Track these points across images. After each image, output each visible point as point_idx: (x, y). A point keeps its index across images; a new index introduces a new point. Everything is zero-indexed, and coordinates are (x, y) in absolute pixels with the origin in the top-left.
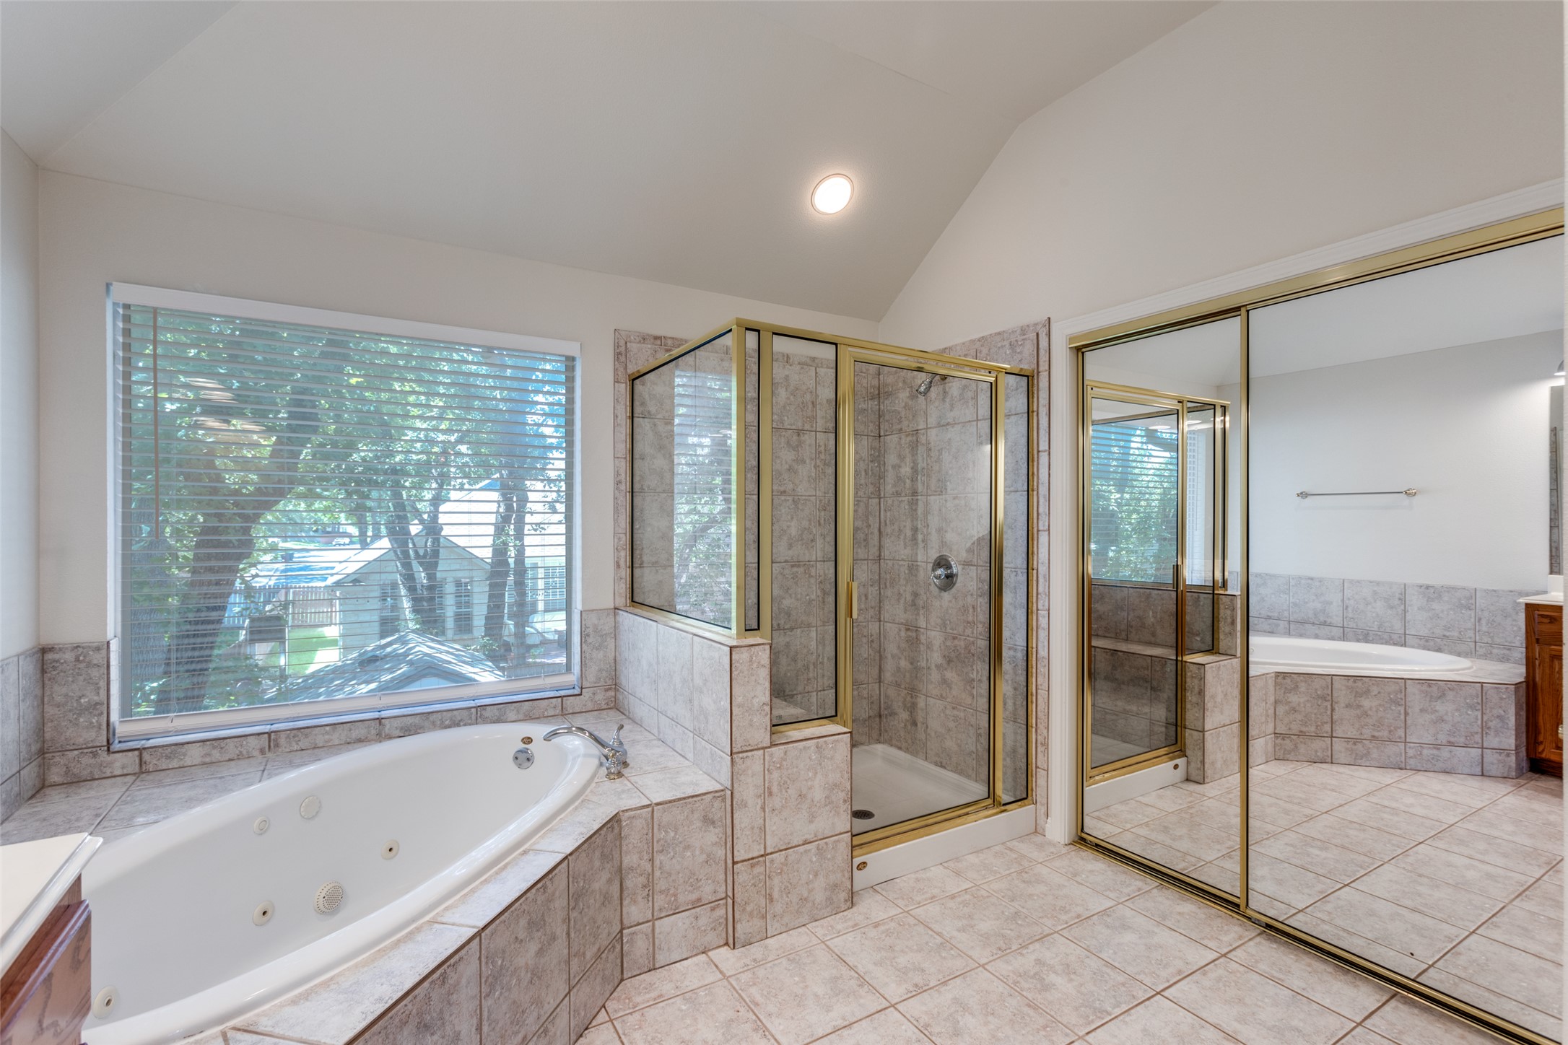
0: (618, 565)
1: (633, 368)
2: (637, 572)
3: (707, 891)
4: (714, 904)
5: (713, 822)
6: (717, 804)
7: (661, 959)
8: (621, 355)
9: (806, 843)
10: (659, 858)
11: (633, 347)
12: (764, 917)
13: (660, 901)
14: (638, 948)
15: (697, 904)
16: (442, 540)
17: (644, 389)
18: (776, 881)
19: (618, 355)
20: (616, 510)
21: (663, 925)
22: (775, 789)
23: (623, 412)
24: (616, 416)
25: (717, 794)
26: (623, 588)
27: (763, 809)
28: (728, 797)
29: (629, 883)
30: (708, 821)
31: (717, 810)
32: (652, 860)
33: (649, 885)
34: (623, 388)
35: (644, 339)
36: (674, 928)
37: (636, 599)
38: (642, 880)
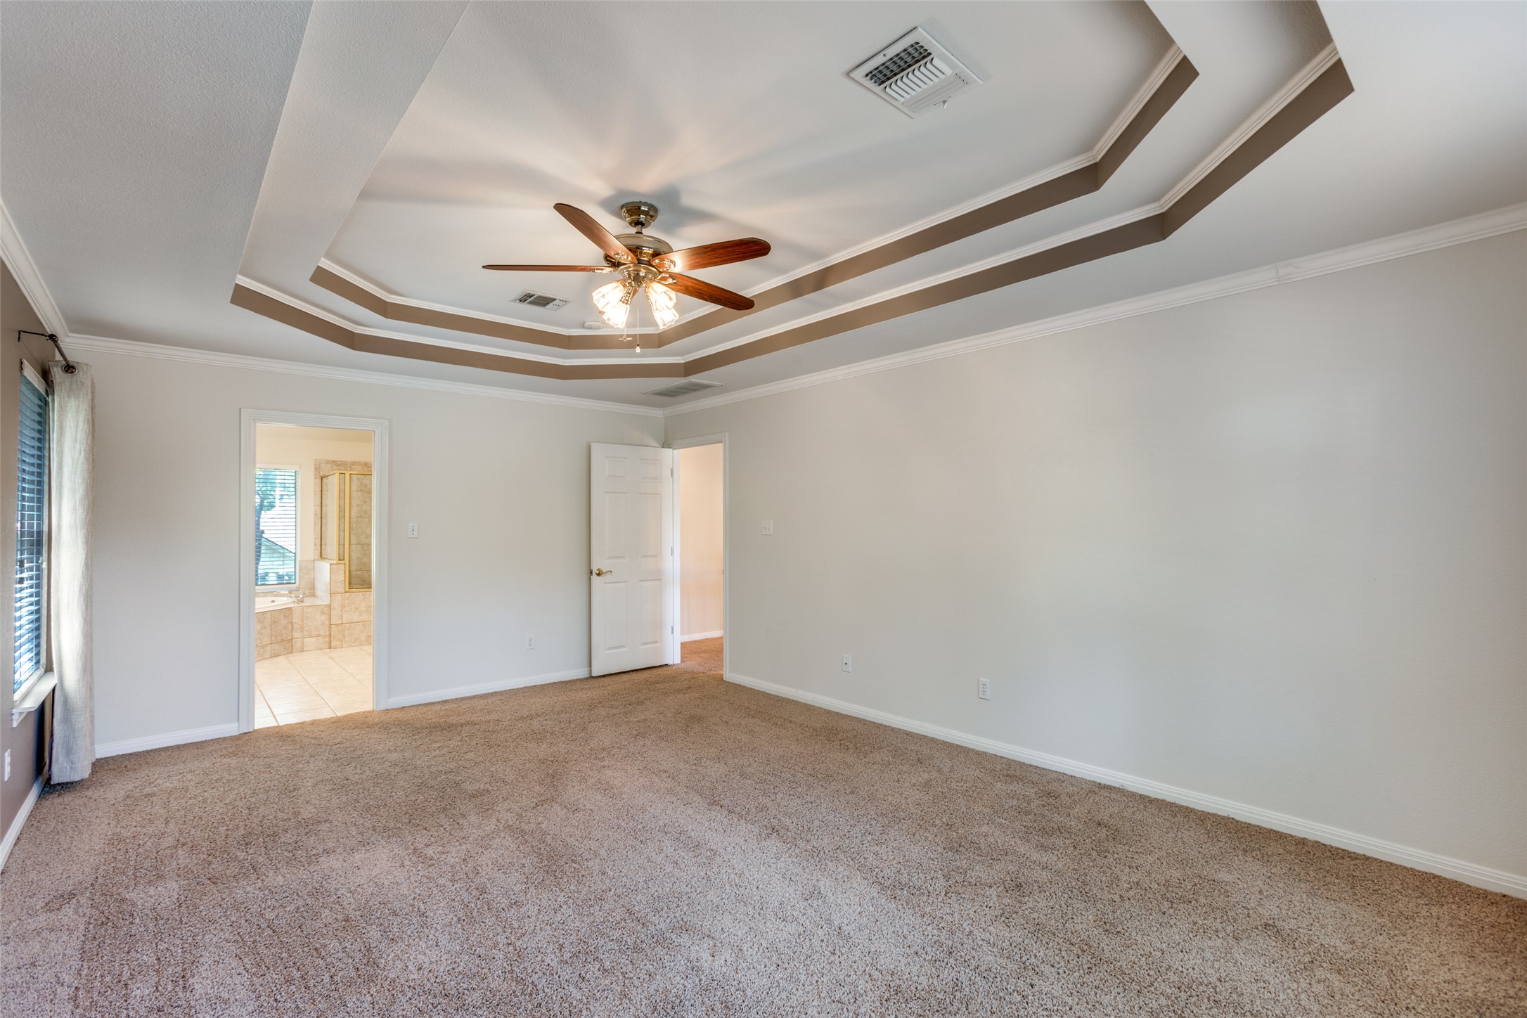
0: (315, 545)
1: (322, 474)
2: (323, 547)
3: (322, 633)
4: (325, 637)
5: (324, 613)
6: (326, 608)
7: (305, 649)
8: (317, 469)
9: (358, 622)
10: (305, 621)
11: (323, 466)
12: (342, 641)
13: (305, 633)
14: (298, 645)
15: (318, 636)
16: (263, 540)
17: (324, 480)
18: (347, 631)
19: (316, 469)
20: (315, 525)
21: (306, 640)
22: (346, 605)
23: (318, 490)
24: (315, 491)
25: (326, 606)
26: (318, 552)
27: (342, 610)
28: (329, 606)
29: (295, 626)
30: (323, 613)
31: (326, 610)
32: (303, 621)
33: (302, 628)
34: (319, 481)
35: (328, 462)
36: (310, 642)
37: (323, 556)
38: (299, 626)
